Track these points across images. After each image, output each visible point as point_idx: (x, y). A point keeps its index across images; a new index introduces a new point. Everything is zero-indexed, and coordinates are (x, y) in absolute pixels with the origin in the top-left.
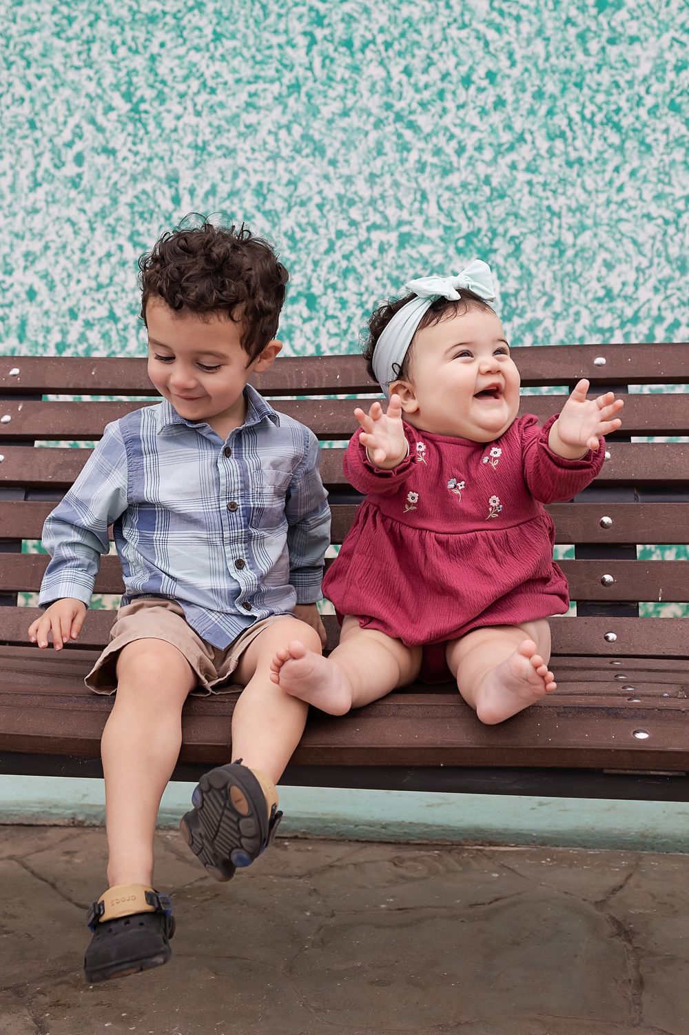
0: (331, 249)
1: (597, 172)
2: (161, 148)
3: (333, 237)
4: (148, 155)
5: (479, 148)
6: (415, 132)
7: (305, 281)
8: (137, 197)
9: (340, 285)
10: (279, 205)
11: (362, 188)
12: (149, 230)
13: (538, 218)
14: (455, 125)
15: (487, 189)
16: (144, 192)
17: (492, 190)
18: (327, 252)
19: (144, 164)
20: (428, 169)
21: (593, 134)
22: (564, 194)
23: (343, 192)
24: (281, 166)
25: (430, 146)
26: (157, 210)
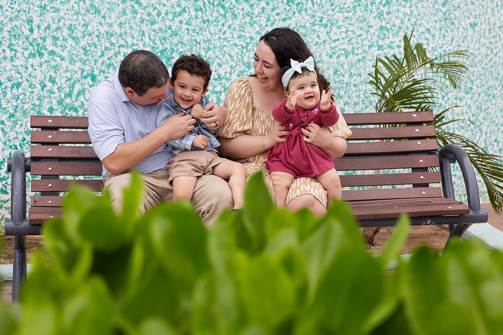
0: (102, 55)
1: (215, 26)
2: (24, 6)
3: (104, 50)
4: (18, 10)
5: (167, 14)
6: (140, 6)
7: (91, 69)
8: (12, 28)
9: (106, 71)
10: (79, 35)
11: (116, 29)
12: (18, 43)
13: (191, 44)
14: (157, 4)
15: (170, 31)
16: (16, 26)
17: (172, 32)
18: (101, 56)
19: (16, 13)
20: (145, 22)
21: (213, 9)
22: (201, 34)
23: (108, 30)
24: (80, 17)
25: (146, 12)
26: (22, 34)
